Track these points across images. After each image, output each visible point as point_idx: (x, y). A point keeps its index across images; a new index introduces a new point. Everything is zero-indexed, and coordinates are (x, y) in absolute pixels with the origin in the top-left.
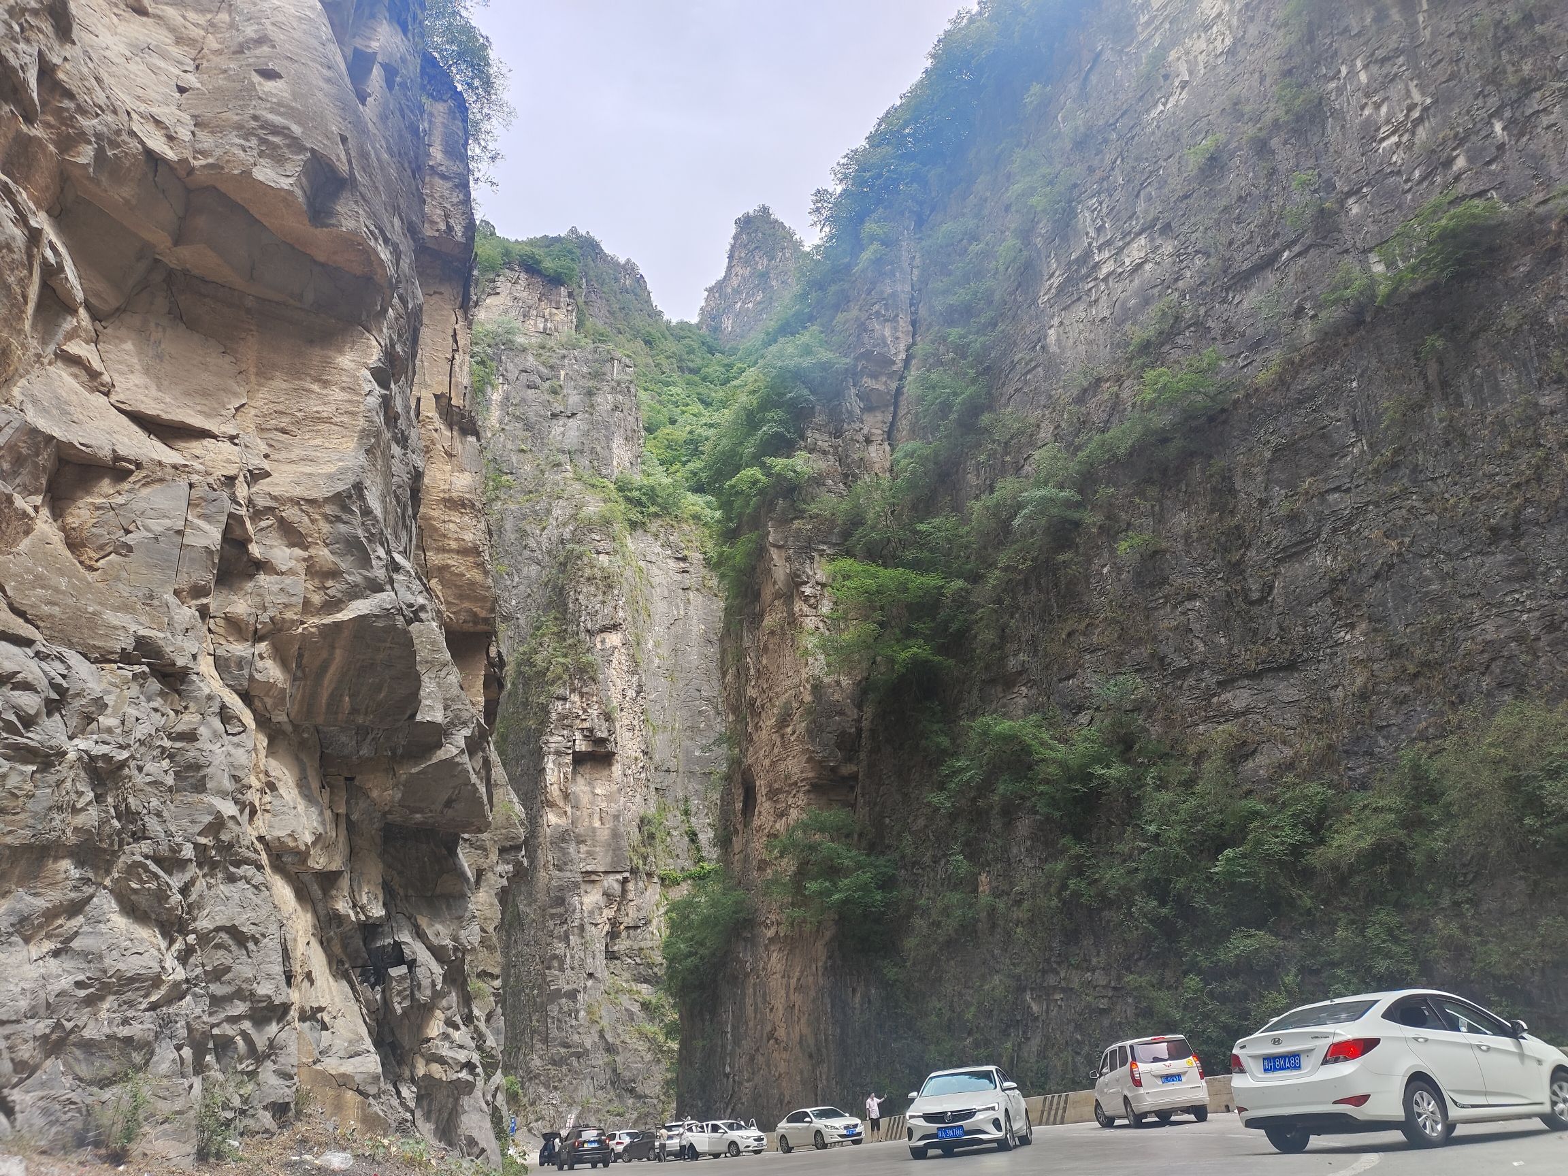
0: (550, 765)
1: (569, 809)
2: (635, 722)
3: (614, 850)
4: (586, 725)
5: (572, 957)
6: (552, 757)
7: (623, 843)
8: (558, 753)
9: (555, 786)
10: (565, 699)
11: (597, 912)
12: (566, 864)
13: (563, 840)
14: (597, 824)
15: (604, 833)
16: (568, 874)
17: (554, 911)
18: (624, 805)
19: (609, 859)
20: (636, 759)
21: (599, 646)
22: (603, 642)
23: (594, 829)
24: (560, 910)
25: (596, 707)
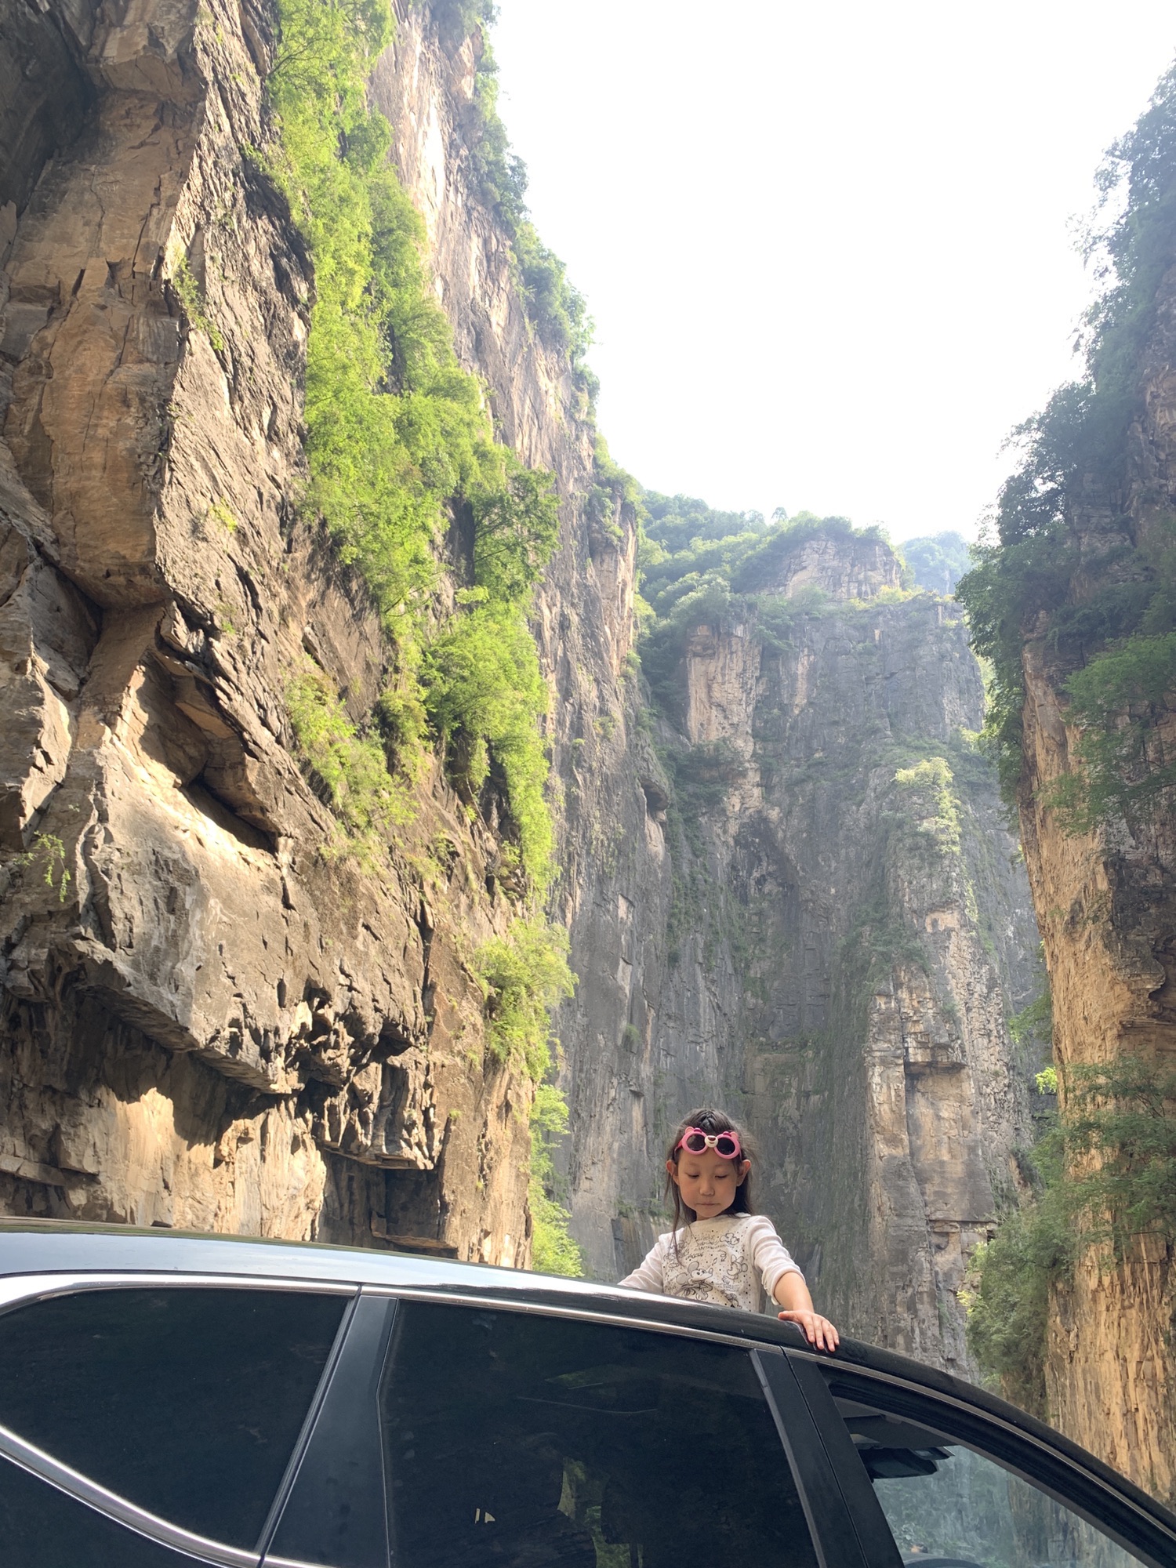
0: (876, 1079)
1: (905, 1137)
2: (992, 1026)
3: (972, 1193)
4: (921, 1027)
5: (922, 1333)
6: (878, 1070)
7: (983, 1184)
8: (884, 1062)
9: (886, 1107)
10: (888, 996)
11: (955, 1276)
12: (906, 1208)
13: (901, 1176)
14: (946, 1157)
15: (957, 1169)
16: (910, 1221)
17: (895, 1269)
18: (984, 1133)
19: (965, 1205)
20: (996, 1074)
21: (929, 929)
22: (935, 923)
23: (942, 1163)
24: (904, 1268)
25: (930, 1005)
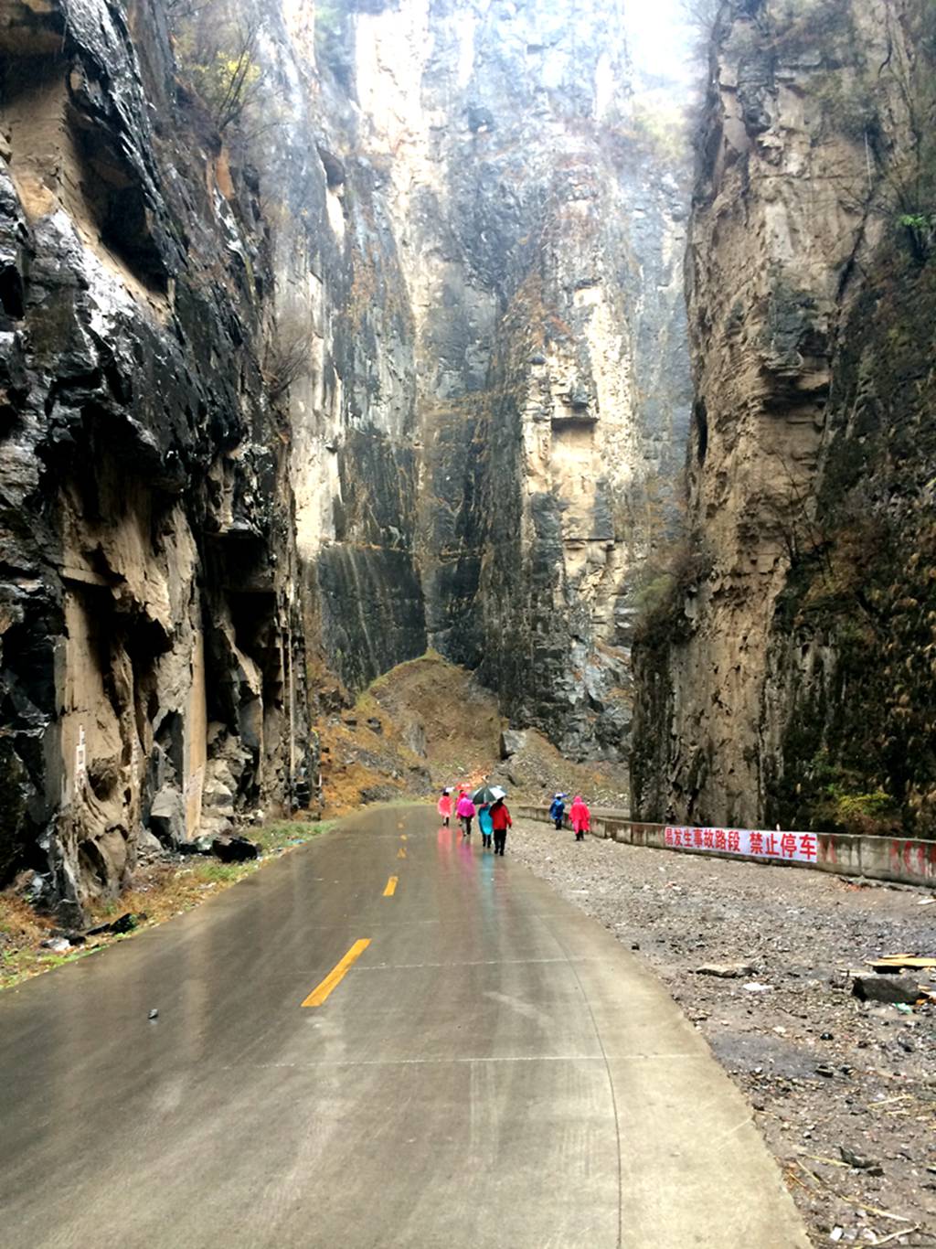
0: (529, 432)
1: (549, 476)
2: (619, 387)
3: (599, 518)
4: (565, 390)
5: (557, 620)
6: (530, 424)
7: (607, 511)
8: (536, 420)
9: (535, 454)
10: (541, 362)
11: (582, 578)
12: (548, 531)
13: (545, 509)
14: (580, 492)
15: (587, 501)
16: (551, 541)
17: (536, 577)
18: (609, 472)
19: (593, 527)
20: (622, 426)
21: (577, 304)
22: (581, 300)
23: (576, 497)
24: (543, 575)
25: (575, 370)
